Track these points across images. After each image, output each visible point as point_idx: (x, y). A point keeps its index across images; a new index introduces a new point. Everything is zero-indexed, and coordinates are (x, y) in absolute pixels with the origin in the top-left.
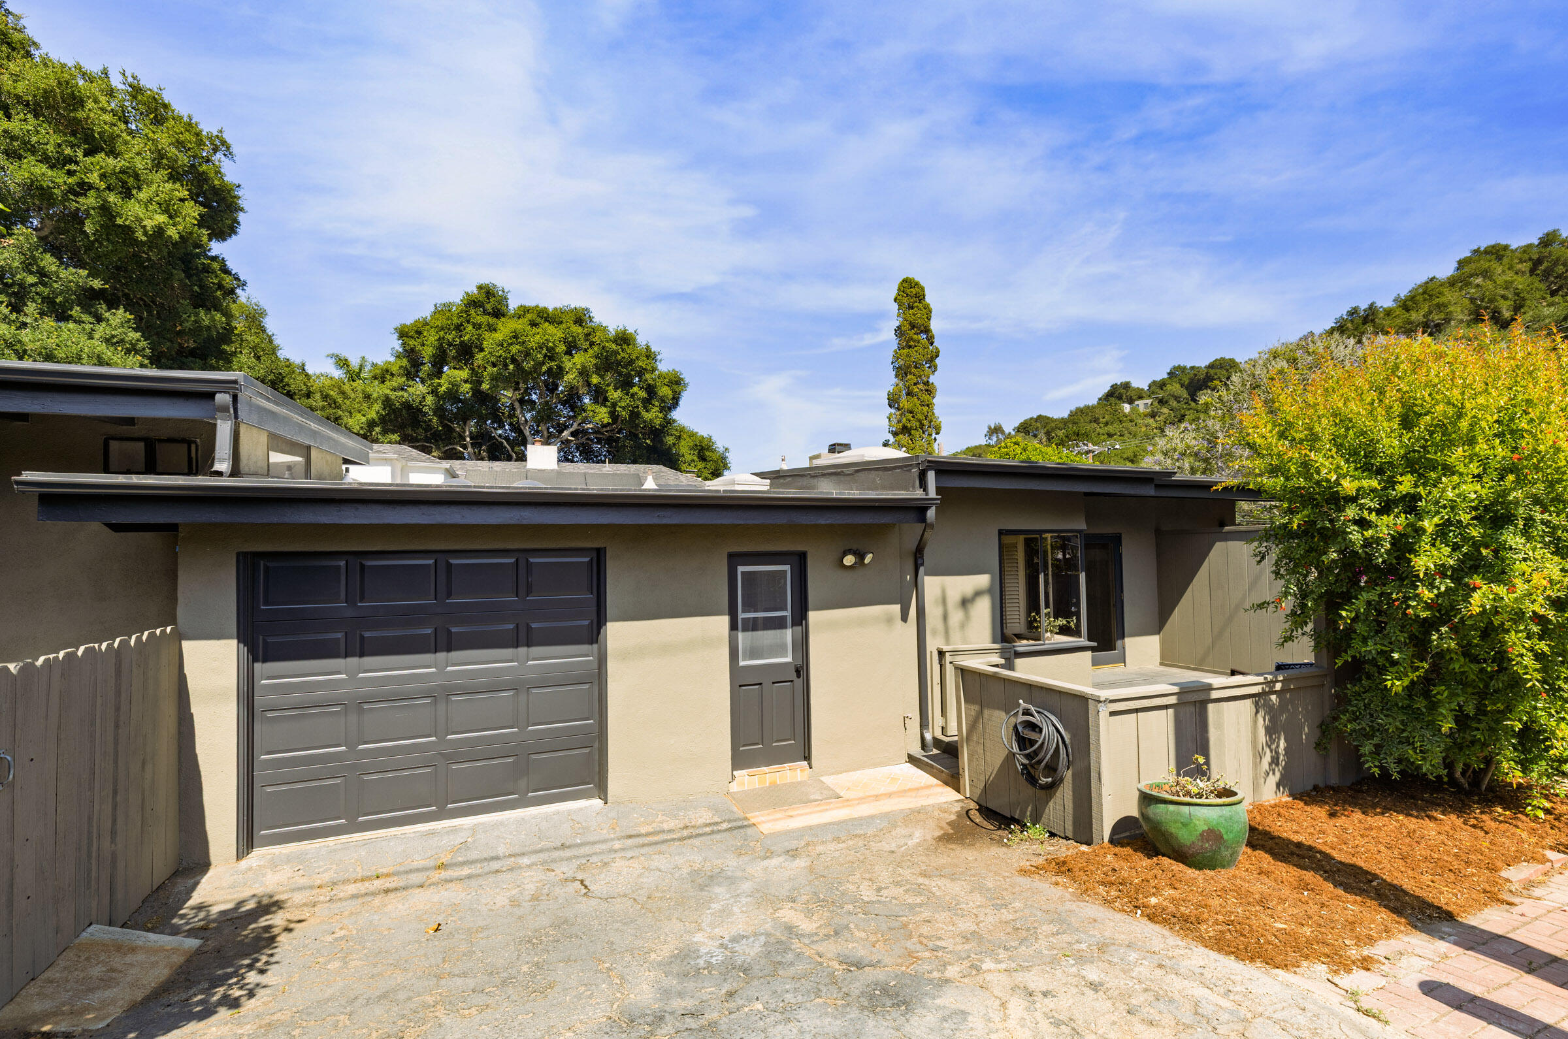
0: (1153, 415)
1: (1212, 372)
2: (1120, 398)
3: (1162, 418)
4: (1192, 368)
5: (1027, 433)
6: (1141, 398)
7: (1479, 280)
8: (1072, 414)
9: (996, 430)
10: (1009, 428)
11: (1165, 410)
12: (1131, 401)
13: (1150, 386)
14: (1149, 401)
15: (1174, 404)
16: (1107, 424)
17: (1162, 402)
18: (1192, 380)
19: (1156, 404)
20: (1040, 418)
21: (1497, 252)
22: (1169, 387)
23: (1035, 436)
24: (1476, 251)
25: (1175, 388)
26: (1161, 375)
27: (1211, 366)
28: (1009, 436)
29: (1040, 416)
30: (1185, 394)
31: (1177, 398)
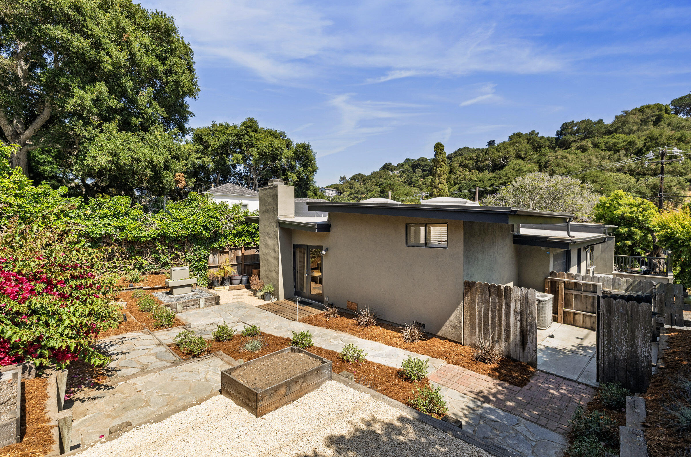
0: (400, 177)
1: (420, 162)
2: (388, 169)
3: (403, 178)
4: (413, 160)
5: (355, 180)
6: (395, 169)
7: (517, 145)
8: (372, 174)
9: (343, 178)
10: (348, 178)
11: (405, 175)
12: (392, 170)
13: (397, 165)
14: (399, 171)
15: (408, 173)
16: (385, 179)
17: (404, 172)
18: (413, 164)
19: (401, 172)
20: (360, 175)
21: (519, 135)
22: (405, 166)
23: (358, 181)
24: (514, 134)
25: (407, 167)
26: (402, 161)
27: (419, 160)
28: (348, 181)
29: (360, 174)
30: (411, 169)
31: (408, 171)
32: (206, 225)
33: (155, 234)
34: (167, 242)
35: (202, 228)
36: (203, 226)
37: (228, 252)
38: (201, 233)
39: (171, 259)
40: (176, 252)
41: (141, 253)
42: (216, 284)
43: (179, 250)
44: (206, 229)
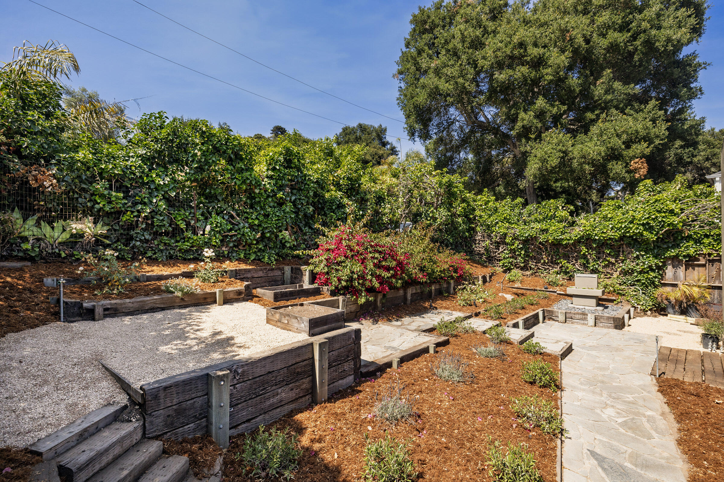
32: (648, 224)
33: (576, 236)
34: (594, 246)
35: (641, 227)
36: (643, 225)
37: (704, 266)
38: (642, 235)
39: (604, 267)
40: (608, 259)
41: (566, 257)
42: (670, 310)
43: (612, 257)
44: (650, 229)
